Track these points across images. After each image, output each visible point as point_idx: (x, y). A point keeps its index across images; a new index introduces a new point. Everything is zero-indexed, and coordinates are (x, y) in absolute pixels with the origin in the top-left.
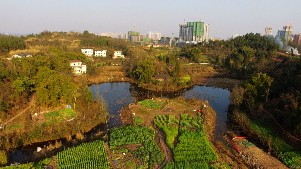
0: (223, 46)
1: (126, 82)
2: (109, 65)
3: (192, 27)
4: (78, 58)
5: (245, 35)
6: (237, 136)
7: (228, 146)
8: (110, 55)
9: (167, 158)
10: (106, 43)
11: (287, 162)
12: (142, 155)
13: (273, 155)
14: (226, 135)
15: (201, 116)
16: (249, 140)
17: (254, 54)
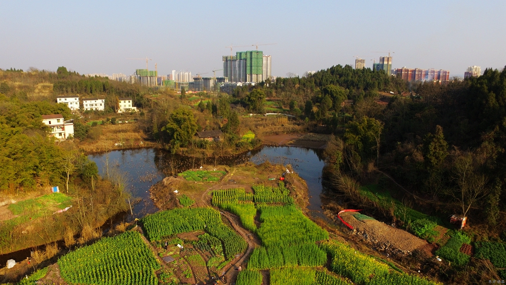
0: (297, 86)
1: (147, 148)
2: (113, 123)
3: (243, 59)
4: (56, 112)
5: (329, 68)
6: (345, 209)
7: (334, 224)
8: (112, 107)
9: (251, 245)
10: (102, 87)
11: (420, 232)
12: (209, 244)
13: (399, 226)
14: (328, 209)
15: (285, 186)
16: (362, 213)
17: (346, 96)
